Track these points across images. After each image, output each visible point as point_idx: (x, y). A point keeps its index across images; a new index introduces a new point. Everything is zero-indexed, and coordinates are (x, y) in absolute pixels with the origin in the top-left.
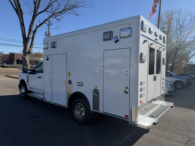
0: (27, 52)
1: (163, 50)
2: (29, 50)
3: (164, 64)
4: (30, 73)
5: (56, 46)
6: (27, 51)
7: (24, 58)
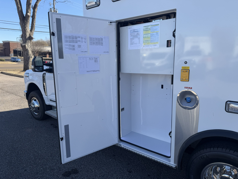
0: (27, 37)
2: (30, 34)
6: (28, 35)
7: (24, 47)
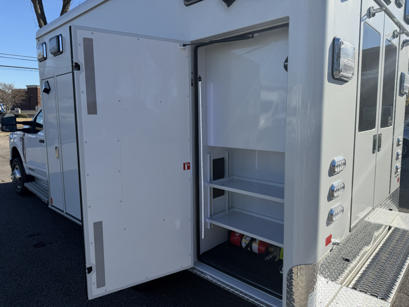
1: (403, 46)
3: (401, 94)
4: (24, 130)
5: (61, 50)
